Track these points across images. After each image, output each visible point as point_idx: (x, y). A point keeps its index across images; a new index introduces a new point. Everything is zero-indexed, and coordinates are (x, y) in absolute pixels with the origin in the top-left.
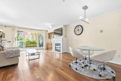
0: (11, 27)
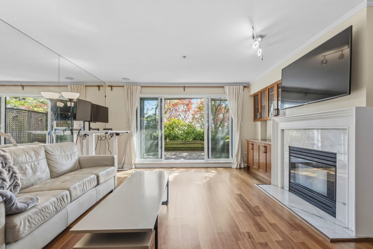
0: (123, 86)
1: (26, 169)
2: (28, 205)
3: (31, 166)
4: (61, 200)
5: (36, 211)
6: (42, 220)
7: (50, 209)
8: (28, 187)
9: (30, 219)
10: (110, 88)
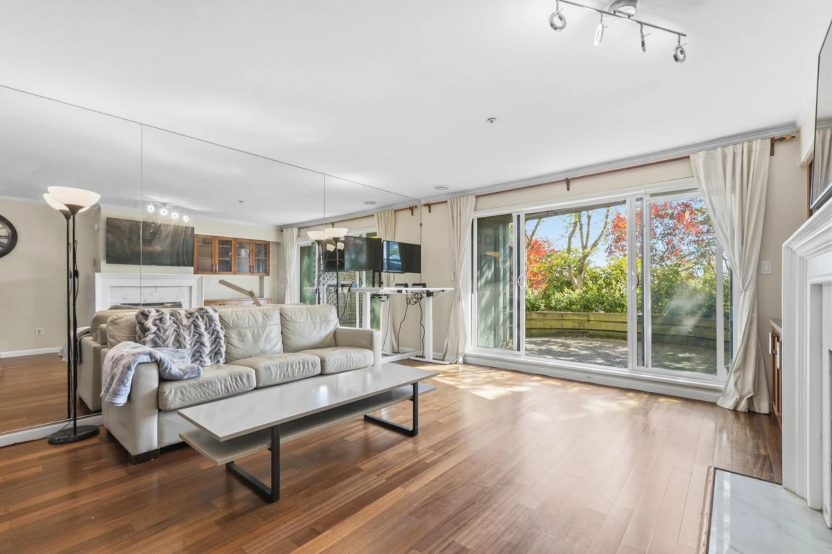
1: (246, 335)
2: (185, 374)
3: (253, 333)
4: (236, 379)
5: (194, 384)
6: (201, 396)
7: (215, 387)
8: (245, 358)
9: (184, 391)
10: (427, 208)
